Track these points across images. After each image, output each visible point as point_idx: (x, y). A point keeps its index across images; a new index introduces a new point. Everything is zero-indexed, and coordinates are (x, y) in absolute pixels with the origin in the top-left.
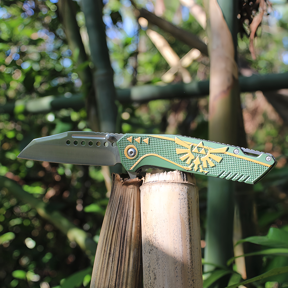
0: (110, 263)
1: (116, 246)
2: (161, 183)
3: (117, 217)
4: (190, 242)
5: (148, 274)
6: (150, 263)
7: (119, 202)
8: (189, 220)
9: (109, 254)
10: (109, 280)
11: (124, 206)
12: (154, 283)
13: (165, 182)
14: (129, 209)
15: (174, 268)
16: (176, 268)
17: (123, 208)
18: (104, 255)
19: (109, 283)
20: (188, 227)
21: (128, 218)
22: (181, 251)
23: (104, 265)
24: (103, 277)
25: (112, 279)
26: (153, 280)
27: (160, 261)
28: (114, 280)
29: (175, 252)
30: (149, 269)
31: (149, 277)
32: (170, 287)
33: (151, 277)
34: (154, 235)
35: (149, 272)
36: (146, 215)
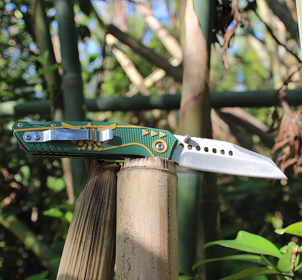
0: (81, 252)
1: (88, 234)
2: (141, 168)
3: (91, 204)
4: (168, 232)
5: (122, 265)
6: (124, 253)
7: (94, 187)
8: (169, 209)
9: (81, 242)
10: (78, 270)
11: (99, 192)
12: (128, 274)
13: (145, 168)
14: (105, 196)
15: (151, 259)
16: (153, 258)
17: (98, 194)
18: (74, 243)
19: (79, 274)
20: (166, 217)
21: (103, 205)
22: (159, 241)
24: (72, 267)
25: (82, 269)
26: (127, 271)
27: (135, 251)
28: (84, 271)
29: (152, 242)
30: (123, 259)
31: (122, 267)
32: (146, 278)
33: (124, 268)
34: (131, 222)
35: (123, 262)
36: (123, 202)
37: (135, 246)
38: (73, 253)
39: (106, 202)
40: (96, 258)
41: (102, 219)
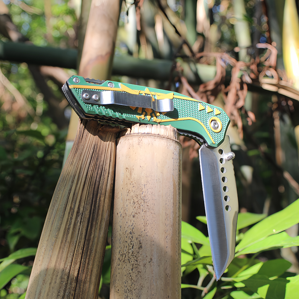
0: (77, 224)
1: (86, 204)
2: (155, 136)
3: (89, 169)
4: (179, 210)
5: (129, 242)
6: (133, 228)
7: (93, 151)
8: (179, 185)
9: (78, 212)
10: (74, 245)
11: (98, 157)
12: (138, 252)
13: (159, 136)
14: (106, 162)
15: (164, 237)
16: (166, 237)
17: (97, 159)
18: (69, 213)
19: (75, 249)
20: (178, 193)
21: (104, 173)
22: (172, 219)
23: (69, 226)
24: (67, 241)
25: (78, 244)
26: (137, 249)
27: (148, 228)
28: (82, 245)
29: (166, 219)
30: (131, 236)
31: (130, 245)
32: (159, 259)
33: (133, 245)
34: (143, 195)
35: (130, 239)
36: (131, 172)
37: (148, 222)
38: (68, 225)
39: (106, 169)
40: (95, 233)
41: (102, 189)
